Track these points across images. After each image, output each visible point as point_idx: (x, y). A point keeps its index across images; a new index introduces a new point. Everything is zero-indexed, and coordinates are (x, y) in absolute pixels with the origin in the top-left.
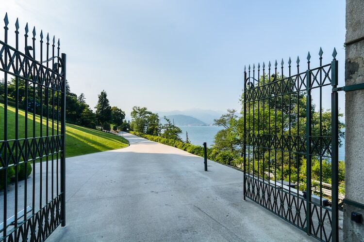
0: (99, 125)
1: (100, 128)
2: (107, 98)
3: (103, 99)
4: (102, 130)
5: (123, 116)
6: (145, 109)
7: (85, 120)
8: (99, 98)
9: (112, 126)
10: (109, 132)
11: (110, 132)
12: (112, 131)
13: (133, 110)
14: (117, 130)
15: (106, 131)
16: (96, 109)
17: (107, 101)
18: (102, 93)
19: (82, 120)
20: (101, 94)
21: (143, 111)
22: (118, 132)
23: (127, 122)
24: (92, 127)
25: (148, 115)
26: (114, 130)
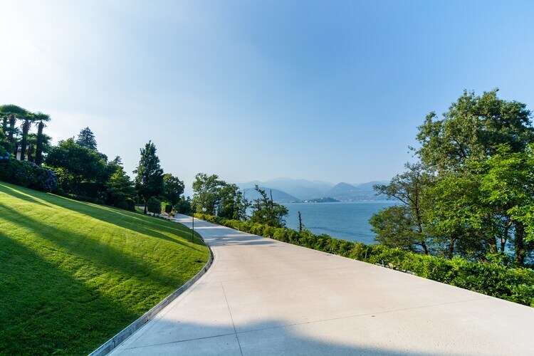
0: (141, 203)
1: (143, 208)
2: (156, 154)
3: (149, 156)
4: (145, 212)
5: (181, 189)
6: (215, 177)
7: (113, 194)
8: (142, 154)
9: (163, 205)
10: (158, 217)
11: (161, 215)
12: (163, 213)
13: (196, 180)
14: (172, 212)
15: (152, 214)
16: (136, 175)
17: (156, 160)
18: (148, 146)
19: (110, 194)
20: (145, 148)
21: (212, 181)
22: (173, 216)
23: (186, 199)
24: (128, 206)
25: (220, 186)
26: (166, 211)
